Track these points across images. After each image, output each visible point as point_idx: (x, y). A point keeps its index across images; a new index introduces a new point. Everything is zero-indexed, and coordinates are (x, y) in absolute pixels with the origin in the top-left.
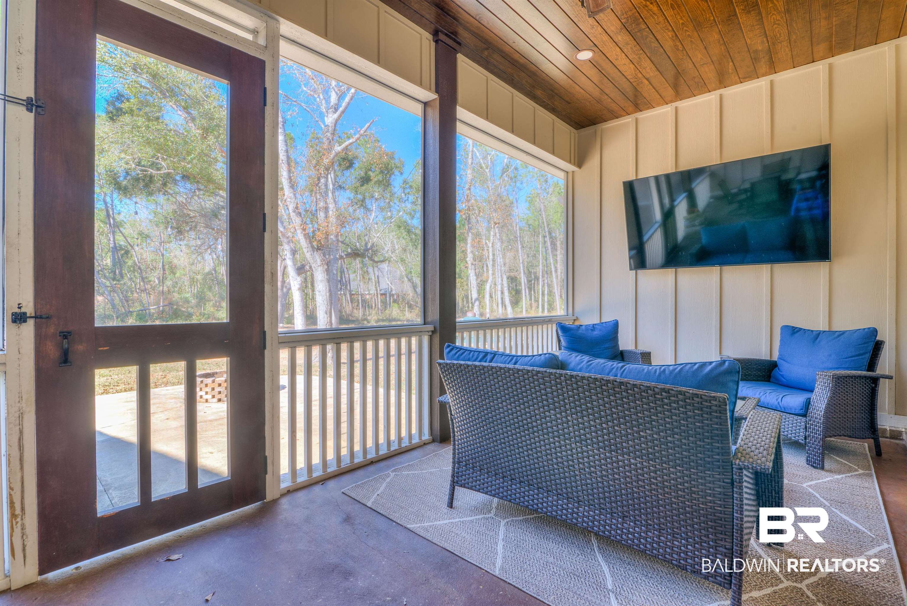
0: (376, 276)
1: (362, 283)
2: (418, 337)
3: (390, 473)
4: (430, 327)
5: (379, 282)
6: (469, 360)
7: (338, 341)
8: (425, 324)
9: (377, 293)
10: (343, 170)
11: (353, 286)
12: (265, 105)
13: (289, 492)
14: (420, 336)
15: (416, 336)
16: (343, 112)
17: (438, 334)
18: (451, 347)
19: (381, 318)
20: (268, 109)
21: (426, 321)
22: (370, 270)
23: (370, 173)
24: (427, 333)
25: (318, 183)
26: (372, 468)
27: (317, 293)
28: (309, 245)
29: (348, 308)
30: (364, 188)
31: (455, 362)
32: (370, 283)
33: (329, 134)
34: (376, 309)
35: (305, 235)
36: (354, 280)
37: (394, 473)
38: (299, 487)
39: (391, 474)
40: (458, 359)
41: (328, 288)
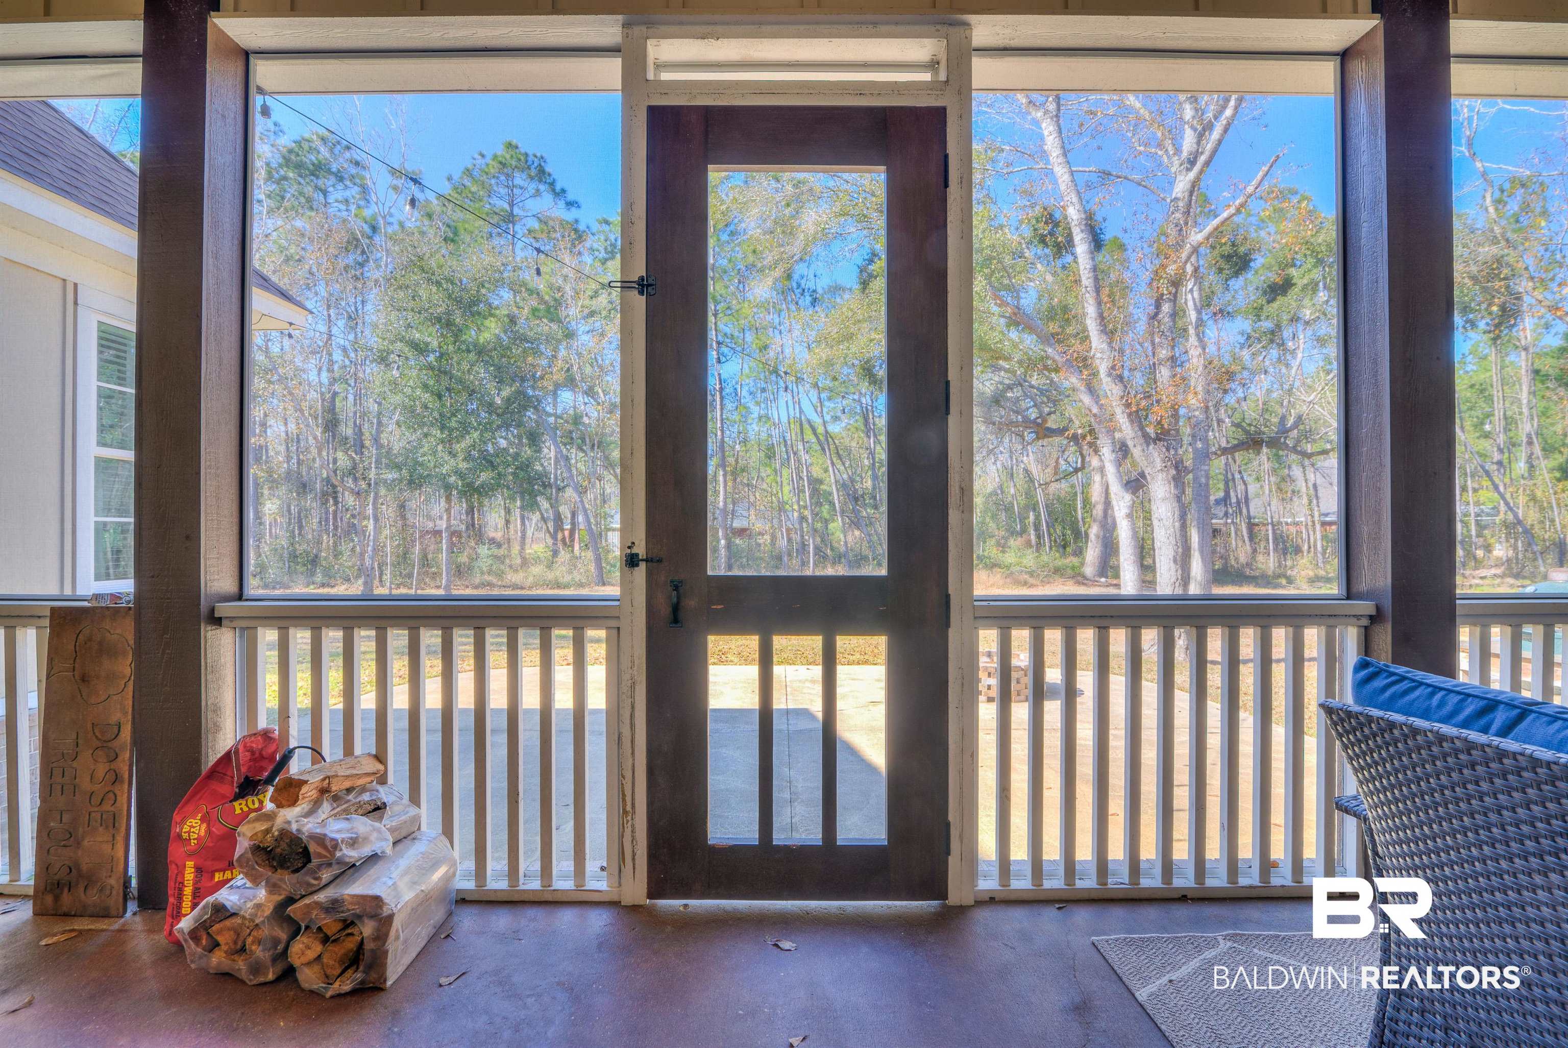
0: (1310, 485)
1: (1274, 502)
2: (1323, 629)
3: (1220, 938)
4: (1366, 607)
5: (1317, 497)
6: (1425, 715)
7: (1104, 623)
8: (1349, 597)
9: (1313, 522)
10: (1226, 280)
11: (1256, 508)
12: (946, 185)
13: (992, 901)
14: (1331, 628)
15: (1319, 625)
16: (1207, 163)
17: (1389, 627)
18: (1371, 669)
19: (1322, 573)
20: (954, 192)
21: (1354, 590)
22: (1297, 472)
23: (1293, 272)
24: (1355, 620)
25: (1156, 314)
26: (1181, 912)
27: (1155, 523)
28: (1140, 433)
29: (1241, 552)
30: (1275, 305)
31: (1376, 712)
32: (1295, 499)
33: (1178, 215)
34: (1312, 554)
35: (1130, 415)
36: (1258, 495)
37: (1229, 944)
38: (1013, 897)
39: (1221, 942)
40: (1387, 706)
41: (1177, 513)
